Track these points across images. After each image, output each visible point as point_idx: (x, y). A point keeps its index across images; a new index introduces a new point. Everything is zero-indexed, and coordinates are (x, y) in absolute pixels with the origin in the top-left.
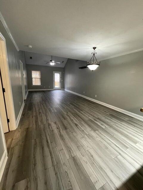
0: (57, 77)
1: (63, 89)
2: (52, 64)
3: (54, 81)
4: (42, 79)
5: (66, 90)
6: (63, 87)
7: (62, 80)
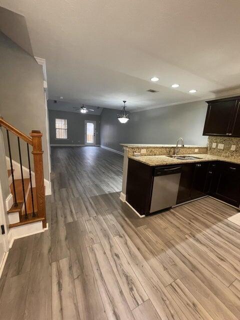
0: (90, 128)
1: (98, 145)
2: (84, 111)
3: (86, 133)
4: (69, 131)
5: (102, 147)
6: (98, 142)
7: (96, 132)
